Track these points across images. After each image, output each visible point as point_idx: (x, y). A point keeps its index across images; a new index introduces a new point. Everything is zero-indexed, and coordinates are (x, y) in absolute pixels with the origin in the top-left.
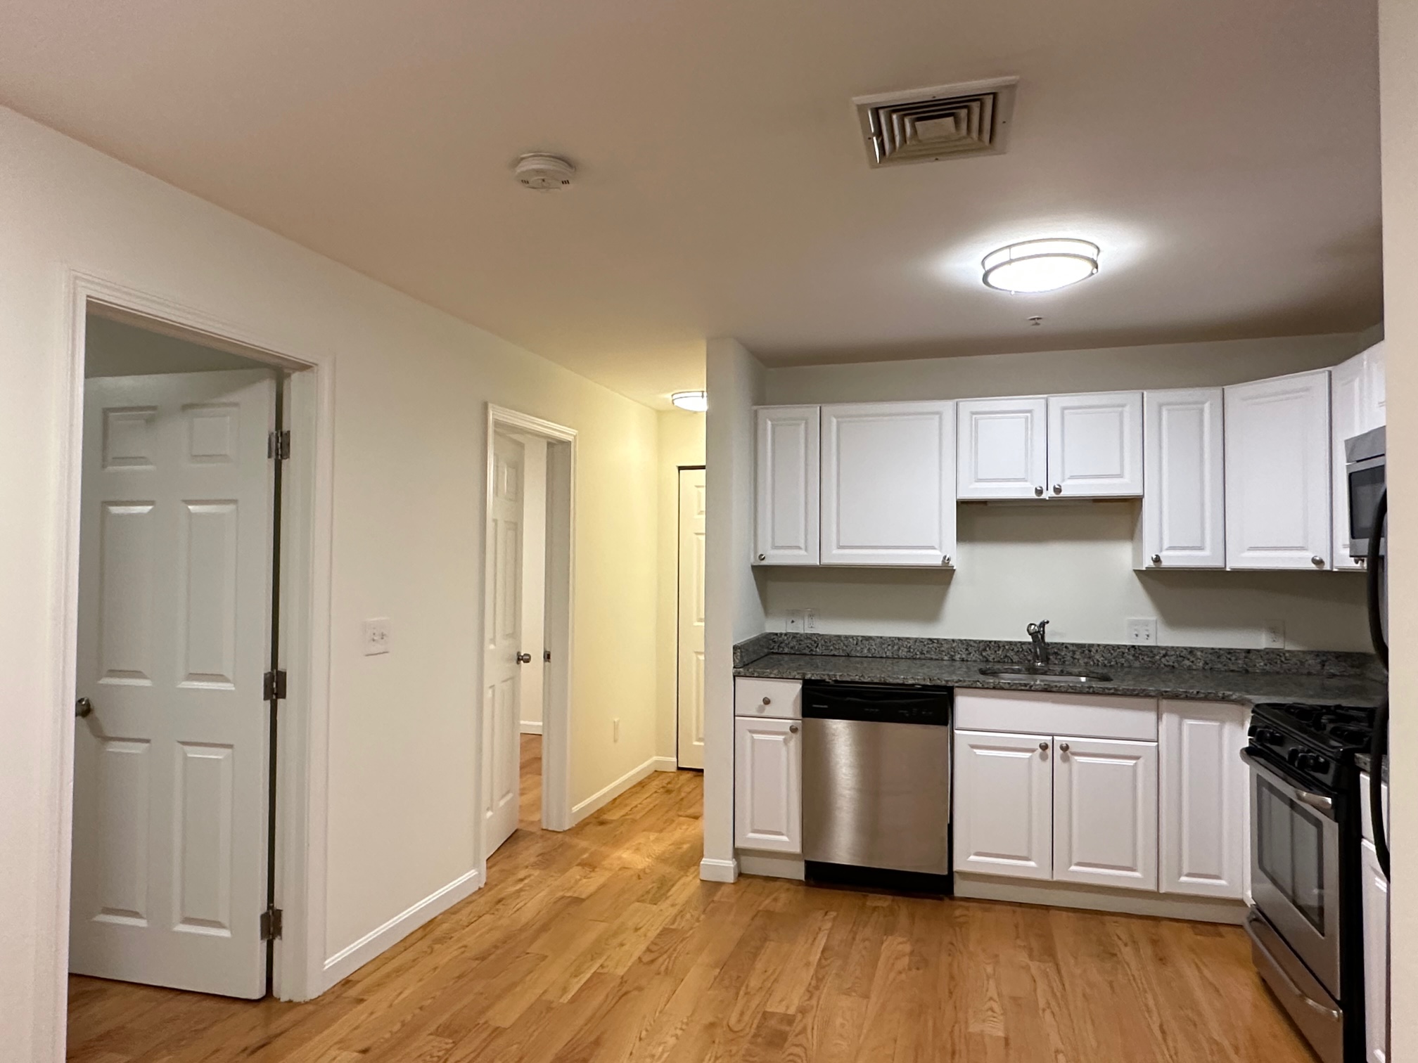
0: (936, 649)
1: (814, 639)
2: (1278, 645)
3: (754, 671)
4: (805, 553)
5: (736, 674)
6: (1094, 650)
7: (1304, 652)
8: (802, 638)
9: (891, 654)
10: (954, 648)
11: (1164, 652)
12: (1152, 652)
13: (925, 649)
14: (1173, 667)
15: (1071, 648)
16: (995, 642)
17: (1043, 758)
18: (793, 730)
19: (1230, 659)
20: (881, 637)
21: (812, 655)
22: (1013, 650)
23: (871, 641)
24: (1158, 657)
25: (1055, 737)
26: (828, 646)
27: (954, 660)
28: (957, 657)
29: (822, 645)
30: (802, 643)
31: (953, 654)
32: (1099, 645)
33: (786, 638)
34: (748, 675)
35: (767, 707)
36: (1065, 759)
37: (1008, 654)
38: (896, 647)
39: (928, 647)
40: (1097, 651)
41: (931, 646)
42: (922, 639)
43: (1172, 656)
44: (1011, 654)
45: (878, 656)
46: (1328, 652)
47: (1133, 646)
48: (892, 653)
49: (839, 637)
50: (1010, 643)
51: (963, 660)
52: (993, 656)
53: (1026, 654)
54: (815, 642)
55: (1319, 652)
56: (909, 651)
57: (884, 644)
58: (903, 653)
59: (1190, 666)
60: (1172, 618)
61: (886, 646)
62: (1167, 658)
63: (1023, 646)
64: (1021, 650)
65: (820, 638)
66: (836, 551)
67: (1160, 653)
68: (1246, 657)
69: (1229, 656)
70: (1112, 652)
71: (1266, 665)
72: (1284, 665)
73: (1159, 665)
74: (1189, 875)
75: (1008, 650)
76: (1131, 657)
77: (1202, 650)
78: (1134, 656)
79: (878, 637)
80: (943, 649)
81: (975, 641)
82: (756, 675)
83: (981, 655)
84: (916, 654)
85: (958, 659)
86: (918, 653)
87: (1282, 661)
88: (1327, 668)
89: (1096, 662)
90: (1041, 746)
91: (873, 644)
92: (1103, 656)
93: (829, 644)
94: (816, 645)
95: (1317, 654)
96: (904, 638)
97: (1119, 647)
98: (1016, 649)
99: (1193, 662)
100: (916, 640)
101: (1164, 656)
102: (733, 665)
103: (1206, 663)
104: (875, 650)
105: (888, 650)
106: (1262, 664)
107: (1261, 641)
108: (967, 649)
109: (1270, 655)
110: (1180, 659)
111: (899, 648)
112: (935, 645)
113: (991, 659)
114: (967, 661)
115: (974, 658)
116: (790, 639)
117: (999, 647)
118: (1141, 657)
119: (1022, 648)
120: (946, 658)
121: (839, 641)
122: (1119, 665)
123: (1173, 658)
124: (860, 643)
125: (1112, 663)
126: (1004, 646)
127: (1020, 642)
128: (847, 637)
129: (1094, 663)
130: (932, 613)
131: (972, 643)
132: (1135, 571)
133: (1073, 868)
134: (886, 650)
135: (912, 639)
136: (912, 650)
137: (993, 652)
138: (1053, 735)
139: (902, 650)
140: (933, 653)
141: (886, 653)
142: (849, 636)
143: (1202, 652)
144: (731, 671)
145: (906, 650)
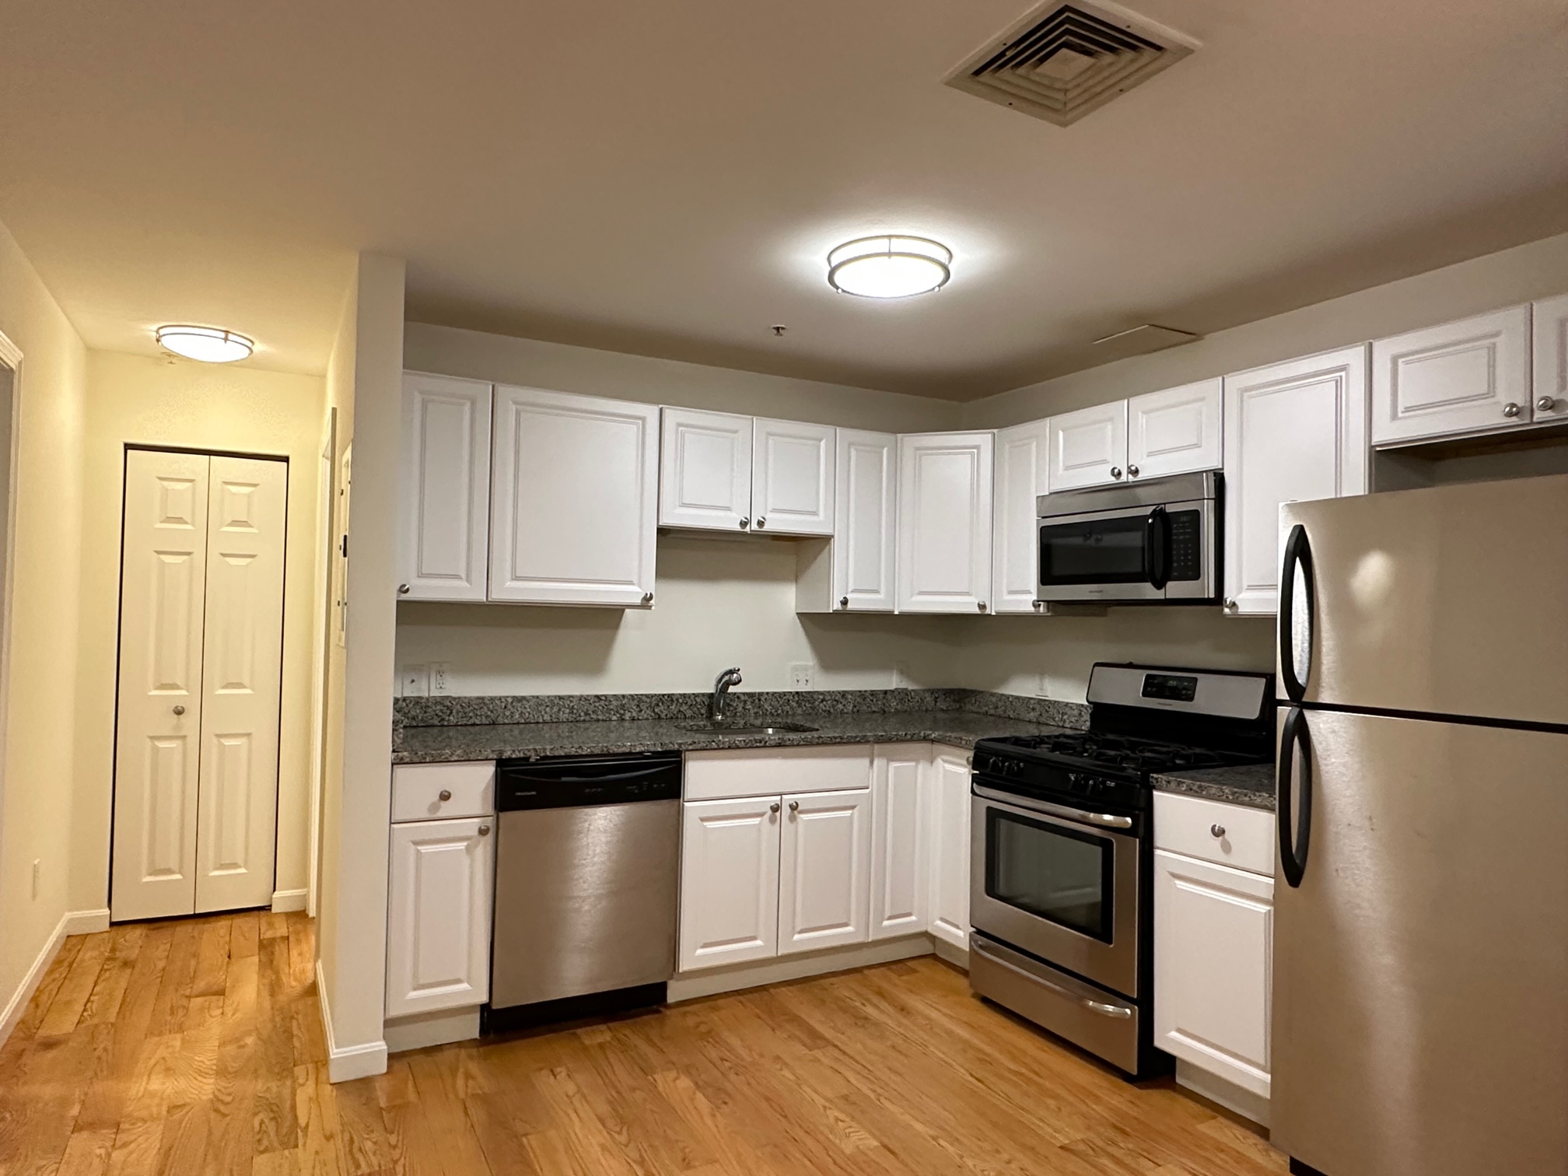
0: (603, 708)
1: (447, 704)
2: (903, 685)
3: (426, 754)
4: (466, 584)
5: (395, 762)
6: (763, 699)
7: (924, 691)
8: (430, 704)
9: (549, 718)
10: (623, 706)
11: (821, 697)
12: (812, 697)
13: (592, 708)
14: (829, 711)
15: (743, 698)
16: (669, 695)
17: (772, 820)
18: (483, 832)
19: (872, 701)
20: (537, 697)
21: (443, 726)
22: (686, 704)
23: (524, 702)
24: (817, 703)
25: (783, 796)
26: (465, 713)
27: (623, 720)
28: (627, 716)
29: (458, 712)
30: (430, 710)
31: (622, 712)
32: (767, 693)
33: (404, 704)
34: (416, 760)
35: (443, 804)
36: (793, 819)
37: (682, 709)
38: (555, 709)
39: (595, 706)
40: (766, 699)
41: (597, 704)
42: (588, 696)
43: (828, 700)
44: (684, 708)
45: (532, 721)
46: (939, 690)
47: (797, 693)
48: (551, 716)
49: (482, 698)
50: (684, 695)
51: (633, 719)
52: (665, 712)
53: (699, 706)
54: (448, 707)
55: (934, 690)
56: (572, 713)
57: (541, 705)
58: (563, 716)
59: (842, 710)
60: (828, 662)
61: (544, 707)
62: (825, 703)
63: (697, 698)
64: (694, 703)
65: (454, 703)
66: (509, 584)
67: (819, 698)
68: (884, 698)
69: (872, 698)
70: (779, 699)
71: (898, 704)
72: (910, 704)
73: (818, 710)
74: (890, 918)
75: (681, 704)
76: (794, 704)
77: (852, 693)
78: (797, 702)
79: (533, 697)
80: (612, 707)
81: (647, 696)
82: (428, 760)
83: (654, 711)
84: (580, 716)
85: (628, 718)
86: (582, 714)
87: (909, 700)
88: (938, 704)
89: (765, 711)
90: (772, 808)
91: (527, 706)
92: (771, 705)
93: (467, 710)
94: (448, 712)
95: (932, 692)
96: (566, 696)
97: (785, 694)
98: (689, 703)
99: (844, 705)
100: (581, 698)
101: (822, 701)
102: (391, 749)
103: (855, 706)
104: (529, 714)
105: (546, 713)
106: (895, 704)
107: (892, 681)
108: (638, 706)
109: (901, 694)
110: (835, 703)
111: (560, 710)
112: (602, 703)
113: (663, 716)
114: (638, 719)
115: (645, 716)
116: (411, 705)
117: (672, 700)
118: (803, 704)
119: (695, 700)
120: (614, 718)
121: (482, 705)
122: (785, 713)
123: (829, 702)
124: (509, 706)
125: (779, 712)
126: (677, 700)
127: (694, 694)
128: (492, 699)
129: (763, 713)
130: (597, 665)
131: (644, 698)
132: (797, 614)
133: (797, 937)
134: (543, 713)
135: (576, 696)
136: (575, 711)
137: (666, 708)
138: (781, 795)
139: (564, 713)
140: (600, 713)
141: (543, 716)
142: (495, 697)
143: (852, 695)
144: (389, 756)
145: (568, 711)
